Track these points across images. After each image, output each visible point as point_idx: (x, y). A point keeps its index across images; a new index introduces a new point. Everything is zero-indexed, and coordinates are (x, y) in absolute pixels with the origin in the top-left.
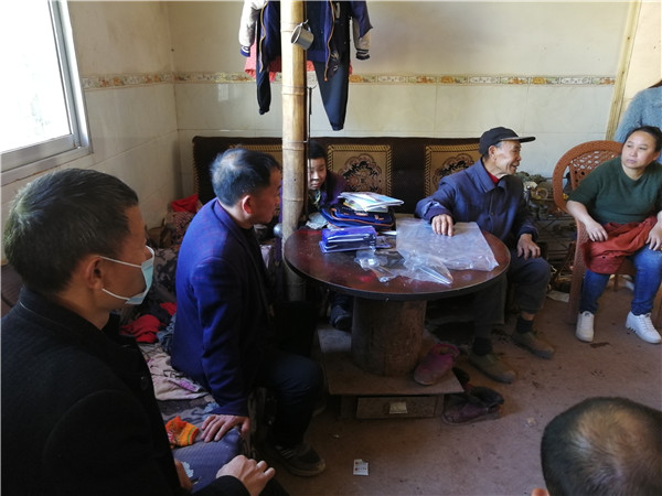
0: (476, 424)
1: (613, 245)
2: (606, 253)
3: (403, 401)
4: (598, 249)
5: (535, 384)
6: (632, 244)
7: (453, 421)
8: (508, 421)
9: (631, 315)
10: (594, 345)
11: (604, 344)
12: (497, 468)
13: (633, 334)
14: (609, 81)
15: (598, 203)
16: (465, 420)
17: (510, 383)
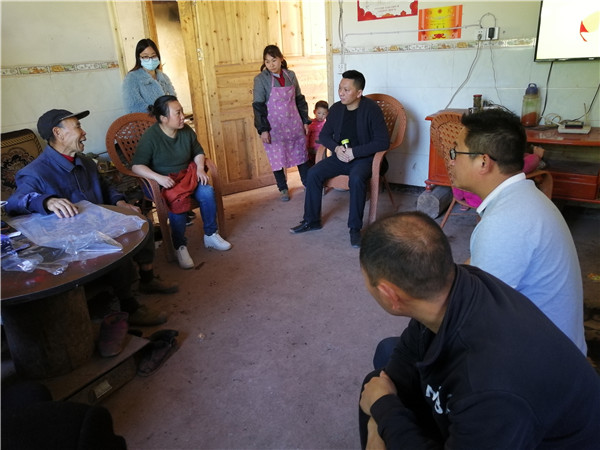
0: (167, 363)
1: (180, 189)
2: (179, 196)
3: (103, 381)
4: (172, 195)
5: (182, 312)
6: (191, 185)
7: (152, 371)
8: (186, 346)
9: (206, 237)
10: (197, 268)
11: (202, 264)
12: (206, 379)
13: (213, 250)
14: (114, 65)
15: (155, 162)
16: (159, 364)
17: (166, 321)
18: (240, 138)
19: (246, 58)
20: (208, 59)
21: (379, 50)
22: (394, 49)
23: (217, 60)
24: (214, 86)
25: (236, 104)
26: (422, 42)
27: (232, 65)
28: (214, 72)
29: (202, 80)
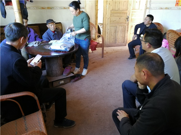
3: (62, 80)
7: (74, 82)
11: (94, 62)
14: (83, 8)
18: (114, 31)
19: (120, 9)
20: (109, 8)
21: (161, 8)
22: (166, 8)
23: (112, 9)
24: (109, 16)
25: (115, 22)
26: (176, 7)
27: (116, 10)
28: (110, 12)
29: (106, 14)
